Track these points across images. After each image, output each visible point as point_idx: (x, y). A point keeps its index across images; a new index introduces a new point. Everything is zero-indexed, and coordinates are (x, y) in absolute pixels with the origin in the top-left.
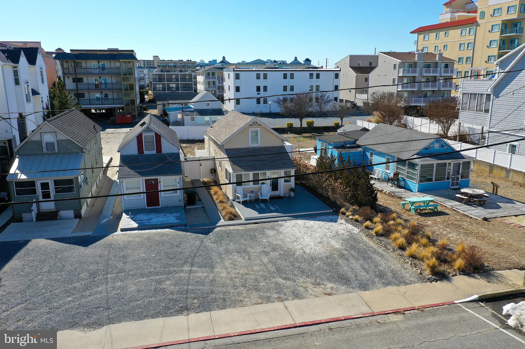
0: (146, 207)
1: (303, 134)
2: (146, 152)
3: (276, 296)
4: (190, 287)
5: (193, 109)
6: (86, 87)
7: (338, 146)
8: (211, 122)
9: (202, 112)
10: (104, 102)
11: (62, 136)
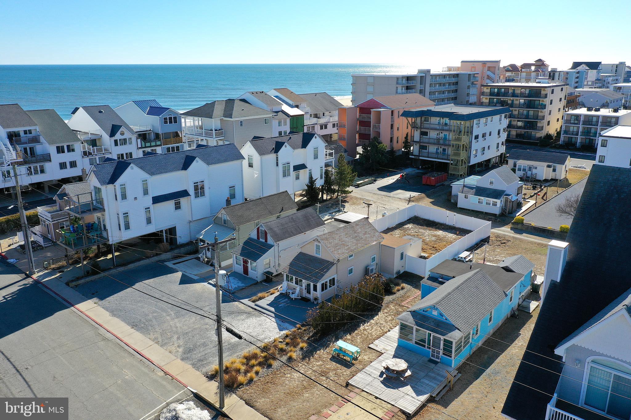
0: (240, 273)
2: (261, 239)
3: (160, 340)
4: (153, 320)
5: (475, 186)
6: (427, 141)
7: (435, 277)
8: (484, 203)
9: (480, 191)
10: (440, 156)
11: (228, 218)
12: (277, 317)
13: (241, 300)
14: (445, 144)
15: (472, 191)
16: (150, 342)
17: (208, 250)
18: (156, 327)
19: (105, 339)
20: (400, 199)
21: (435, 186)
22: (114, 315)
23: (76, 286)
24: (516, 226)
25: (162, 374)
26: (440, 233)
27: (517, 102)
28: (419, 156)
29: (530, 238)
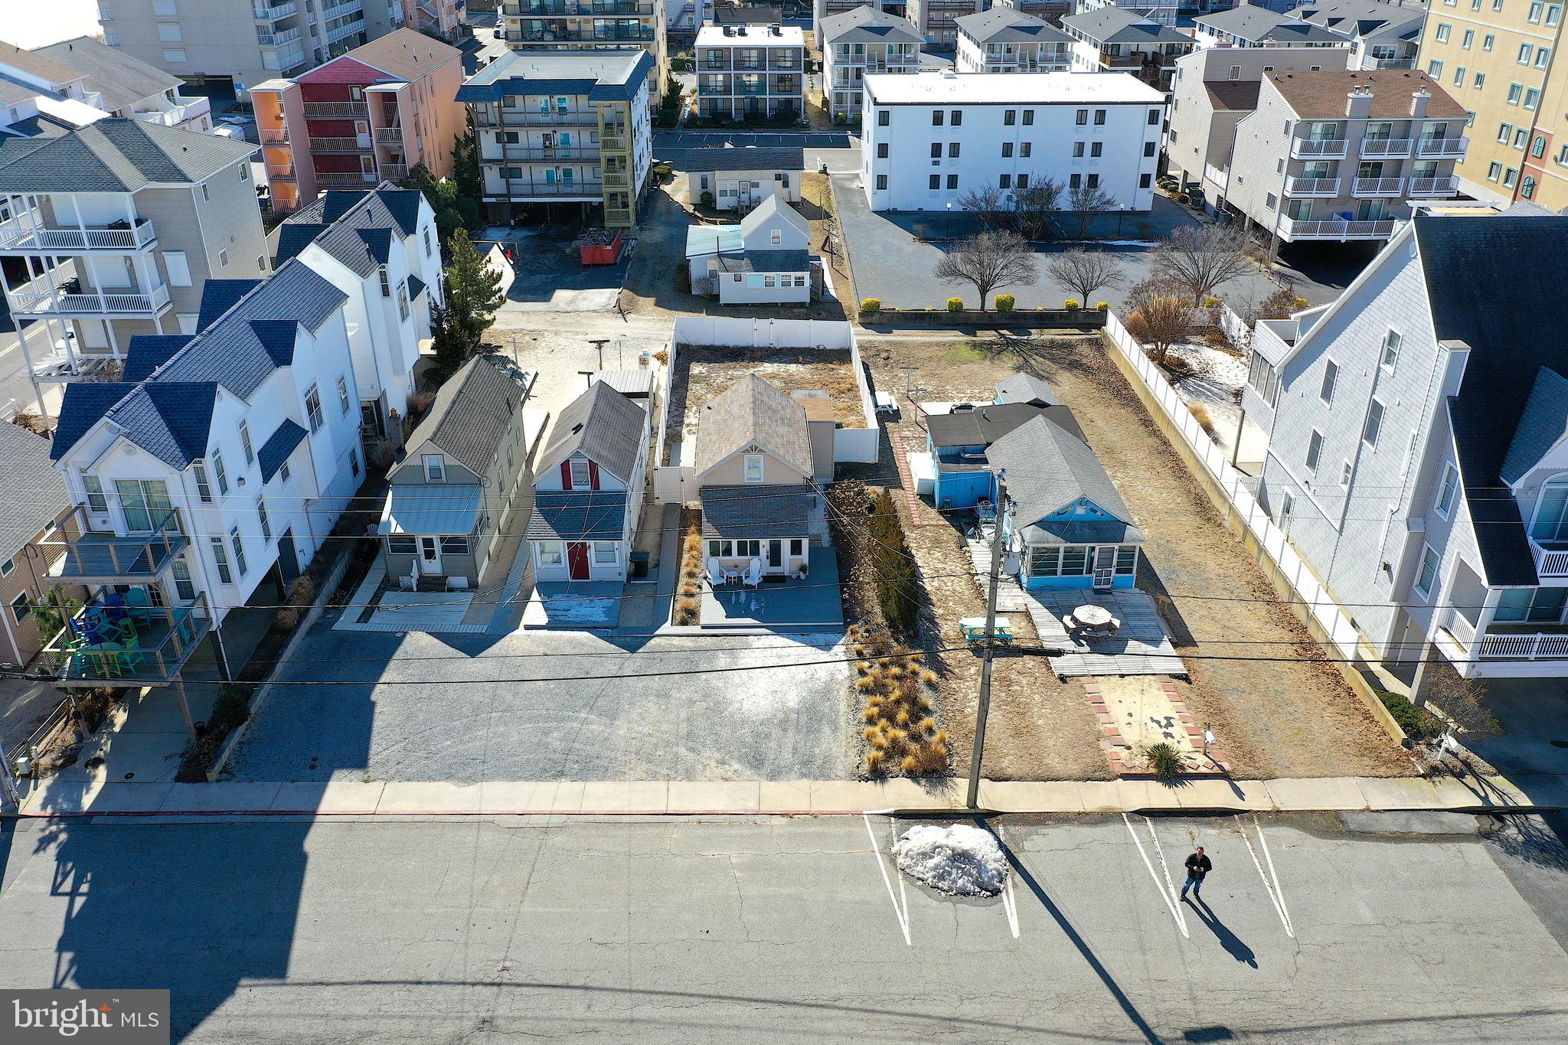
0: (570, 580)
1: (979, 333)
3: (666, 772)
4: (576, 745)
5: (742, 251)
6: (524, 155)
7: (949, 453)
8: (778, 285)
9: (761, 260)
10: (563, 189)
11: (451, 460)
12: (778, 631)
13: (658, 632)
14: (566, 159)
15: (743, 262)
16: (653, 784)
17: (430, 555)
18: (612, 755)
19: (546, 830)
20: (595, 311)
21: (616, 263)
22: (470, 780)
23: (224, 770)
25: (785, 820)
26: (769, 368)
27: (589, 27)
28: (509, 195)
29: (912, 336)
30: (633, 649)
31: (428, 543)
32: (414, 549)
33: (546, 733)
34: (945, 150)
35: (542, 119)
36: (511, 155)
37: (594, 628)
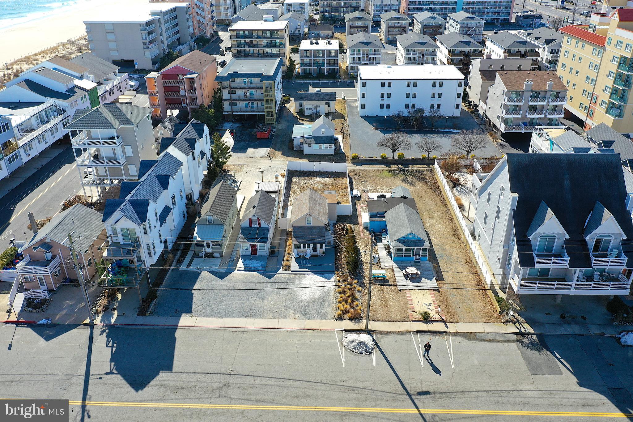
0: (251, 255)
1: (391, 166)
2: (253, 226)
3: (278, 316)
4: (252, 308)
5: (311, 136)
6: (237, 98)
7: (373, 214)
8: (323, 148)
9: (318, 139)
10: (251, 109)
11: (215, 217)
12: (315, 273)
13: (277, 273)
14: (252, 99)
15: (312, 140)
16: (274, 320)
17: (208, 247)
18: (262, 311)
19: (244, 332)
20: (261, 157)
21: (269, 138)
22: (221, 317)
23: (151, 313)
24: (354, 161)
26: (319, 179)
27: (261, 43)
29: (368, 167)
30: (270, 278)
31: (208, 243)
32: (203, 245)
33: (244, 303)
34: (386, 95)
35: (244, 86)
36: (233, 98)
37: (258, 271)
